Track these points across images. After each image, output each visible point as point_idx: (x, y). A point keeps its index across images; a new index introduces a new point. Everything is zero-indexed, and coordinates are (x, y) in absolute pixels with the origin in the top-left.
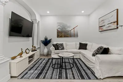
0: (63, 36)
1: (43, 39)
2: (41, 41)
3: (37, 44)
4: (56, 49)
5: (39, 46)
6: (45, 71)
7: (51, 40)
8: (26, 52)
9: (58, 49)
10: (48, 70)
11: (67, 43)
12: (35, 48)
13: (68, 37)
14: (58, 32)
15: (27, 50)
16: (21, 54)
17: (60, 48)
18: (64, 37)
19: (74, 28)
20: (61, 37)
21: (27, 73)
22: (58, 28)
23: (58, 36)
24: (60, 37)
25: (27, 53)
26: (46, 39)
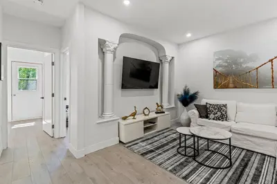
0: (231, 85)
1: (181, 92)
2: (178, 95)
3: (169, 102)
4: (201, 117)
5: (173, 106)
6: (159, 151)
7: (196, 93)
8: (144, 113)
9: (207, 117)
10: (165, 152)
11: (241, 104)
12: (162, 108)
13: (246, 87)
14: (217, 75)
15: (146, 110)
16: (134, 115)
17: (212, 116)
18: (236, 87)
19: (271, 61)
20: (226, 86)
21: (137, 144)
22: (218, 66)
23: (216, 86)
24: (221, 88)
25: (145, 115)
26: (186, 92)
